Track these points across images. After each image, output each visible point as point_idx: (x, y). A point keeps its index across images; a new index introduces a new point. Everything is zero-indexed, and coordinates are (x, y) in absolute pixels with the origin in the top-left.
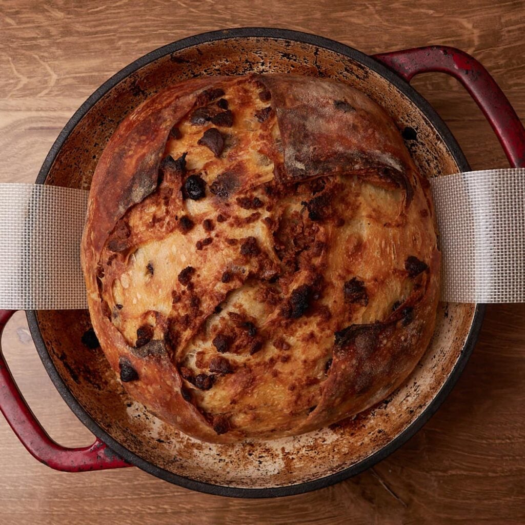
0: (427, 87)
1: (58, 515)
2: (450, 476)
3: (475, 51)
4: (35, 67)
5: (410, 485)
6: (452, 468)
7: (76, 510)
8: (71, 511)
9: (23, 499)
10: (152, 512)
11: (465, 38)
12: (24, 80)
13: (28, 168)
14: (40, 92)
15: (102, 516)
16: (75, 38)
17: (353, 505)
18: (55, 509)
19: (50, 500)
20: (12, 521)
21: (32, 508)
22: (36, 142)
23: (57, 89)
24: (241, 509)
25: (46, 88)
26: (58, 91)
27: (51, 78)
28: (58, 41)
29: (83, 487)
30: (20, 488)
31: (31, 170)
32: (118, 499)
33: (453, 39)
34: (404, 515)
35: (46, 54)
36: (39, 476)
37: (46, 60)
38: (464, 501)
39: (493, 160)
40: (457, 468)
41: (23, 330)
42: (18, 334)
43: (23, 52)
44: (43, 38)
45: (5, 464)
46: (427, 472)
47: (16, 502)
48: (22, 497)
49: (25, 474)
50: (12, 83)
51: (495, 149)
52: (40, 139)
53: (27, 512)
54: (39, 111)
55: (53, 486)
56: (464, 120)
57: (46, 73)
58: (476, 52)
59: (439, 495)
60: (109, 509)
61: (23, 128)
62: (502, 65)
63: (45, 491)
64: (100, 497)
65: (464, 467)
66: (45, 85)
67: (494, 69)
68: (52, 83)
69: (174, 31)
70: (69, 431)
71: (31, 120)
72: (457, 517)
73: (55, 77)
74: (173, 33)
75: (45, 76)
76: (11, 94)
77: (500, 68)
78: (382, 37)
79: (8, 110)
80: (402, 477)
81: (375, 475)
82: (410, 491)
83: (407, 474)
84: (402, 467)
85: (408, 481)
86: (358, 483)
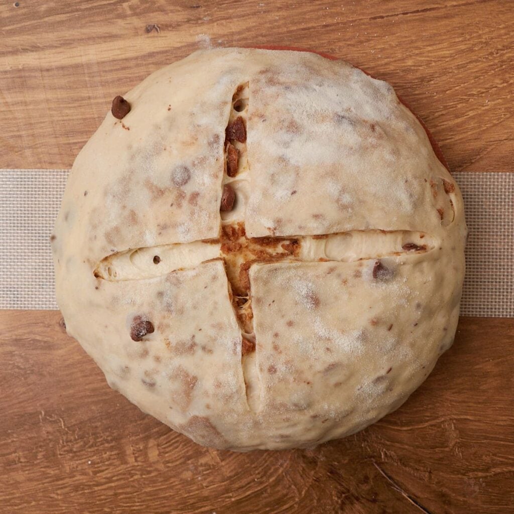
2: (494, 475)
5: (443, 495)
6: (495, 465)
39: (491, 54)
40: (502, 463)
46: (464, 474)
51: (492, 38)
56: (446, 6)
80: (431, 485)
81: (396, 488)
82: (444, 502)
83: (436, 480)
84: (430, 472)
85: (440, 490)
86: (374, 501)
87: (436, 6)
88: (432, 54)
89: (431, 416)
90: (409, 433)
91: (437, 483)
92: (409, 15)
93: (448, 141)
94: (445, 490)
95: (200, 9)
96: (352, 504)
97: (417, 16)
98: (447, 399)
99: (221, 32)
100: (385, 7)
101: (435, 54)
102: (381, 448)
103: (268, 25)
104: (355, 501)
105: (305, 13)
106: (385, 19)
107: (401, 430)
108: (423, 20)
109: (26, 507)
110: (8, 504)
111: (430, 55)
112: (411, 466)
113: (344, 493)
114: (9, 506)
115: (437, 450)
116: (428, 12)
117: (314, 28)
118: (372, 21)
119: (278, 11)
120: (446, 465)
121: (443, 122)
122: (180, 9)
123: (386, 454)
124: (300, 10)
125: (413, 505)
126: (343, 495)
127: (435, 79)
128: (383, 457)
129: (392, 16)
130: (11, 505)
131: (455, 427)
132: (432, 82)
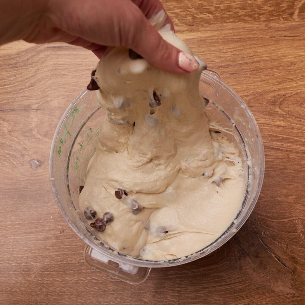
0: (280, 20)
1: (47, 283)
5: (294, 258)
7: (60, 280)
8: (57, 281)
9: (24, 272)
10: (113, 281)
13: (45, 68)
15: (78, 285)
17: (255, 273)
18: (45, 279)
19: (42, 273)
21: (30, 279)
22: (51, 54)
24: (176, 277)
29: (65, 264)
30: (23, 264)
31: (47, 69)
32: (90, 272)
34: (292, 279)
36: (36, 256)
41: (34, 161)
42: (30, 163)
45: (14, 248)
47: (18, 274)
48: (23, 271)
49: (26, 255)
52: (53, 53)
53: (26, 282)
55: (45, 263)
60: (83, 279)
61: (43, 47)
63: (40, 266)
64: (77, 271)
70: (59, 225)
80: (287, 252)
81: (269, 251)
82: (294, 262)
83: (290, 250)
84: (287, 245)
85: (292, 255)
86: (257, 257)
87: (299, 35)
88: (297, 54)
89: (289, 216)
90: (277, 224)
91: (291, 251)
92: (287, 37)
93: (302, 90)
94: (295, 255)
95: (193, 26)
96: (245, 257)
97: (291, 38)
98: (298, 209)
99: (202, 36)
100: (276, 33)
101: (298, 54)
102: (262, 229)
103: (223, 35)
104: (247, 256)
105: (240, 32)
106: (276, 38)
107: (273, 221)
108: (294, 40)
109: (74, 240)
110: (66, 237)
111: (296, 54)
112: (277, 241)
113: (241, 251)
114: (65, 238)
115: (291, 234)
116: (296, 37)
117: (244, 38)
118: (270, 38)
119: (228, 30)
120: (296, 242)
121: (301, 82)
122: (184, 25)
123: (264, 233)
124: (238, 31)
125: (277, 261)
126: (241, 252)
127: (298, 64)
128: (263, 234)
129: (279, 37)
130: (66, 238)
131: (301, 223)
132: (296, 65)
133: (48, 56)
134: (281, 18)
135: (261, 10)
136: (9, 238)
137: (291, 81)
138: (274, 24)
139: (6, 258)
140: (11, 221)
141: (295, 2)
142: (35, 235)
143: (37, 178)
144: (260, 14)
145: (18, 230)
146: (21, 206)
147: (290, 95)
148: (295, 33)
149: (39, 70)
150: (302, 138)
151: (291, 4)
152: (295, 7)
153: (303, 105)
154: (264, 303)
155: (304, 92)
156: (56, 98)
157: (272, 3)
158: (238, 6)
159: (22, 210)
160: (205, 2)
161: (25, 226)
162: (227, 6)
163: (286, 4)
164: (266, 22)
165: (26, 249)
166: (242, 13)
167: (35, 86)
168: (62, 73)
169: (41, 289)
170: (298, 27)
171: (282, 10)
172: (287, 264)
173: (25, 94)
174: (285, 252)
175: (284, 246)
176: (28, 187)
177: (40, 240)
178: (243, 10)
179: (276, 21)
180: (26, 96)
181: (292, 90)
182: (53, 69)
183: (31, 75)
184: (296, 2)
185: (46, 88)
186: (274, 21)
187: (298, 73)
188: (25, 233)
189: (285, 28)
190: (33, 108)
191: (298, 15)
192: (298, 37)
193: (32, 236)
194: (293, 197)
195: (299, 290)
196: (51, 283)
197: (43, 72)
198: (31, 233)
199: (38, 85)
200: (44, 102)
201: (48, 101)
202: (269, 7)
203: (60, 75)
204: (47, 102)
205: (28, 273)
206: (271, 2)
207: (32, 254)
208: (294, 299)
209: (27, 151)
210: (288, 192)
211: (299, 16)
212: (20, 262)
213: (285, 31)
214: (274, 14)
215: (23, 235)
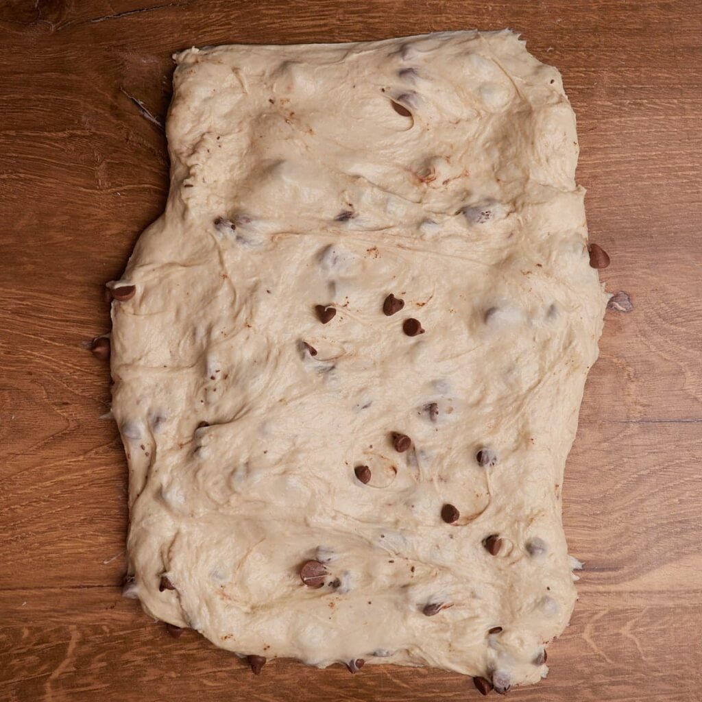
0: (109, 628)
1: (578, 67)
3: (50, 675)
4: (611, 648)
9: (624, 86)
11: (62, 691)
12: (625, 631)
13: (619, 519)
14: (605, 615)
16: (560, 685)
18: (583, 75)
19: (590, 86)
20: (639, 56)
21: (612, 74)
22: (609, 552)
23: (583, 620)
25: (597, 621)
26: (581, 618)
27: (591, 633)
28: (582, 681)
30: (628, 101)
31: (615, 516)
33: (78, 690)
34: (123, 77)
35: (597, 664)
36: (603, 118)
37: (597, 657)
38: (46, 96)
41: (625, 310)
42: (631, 304)
43: (626, 667)
44: (601, 685)
45: (648, 132)
47: (635, 83)
48: (626, 90)
49: (623, 119)
50: (641, 627)
52: (604, 556)
53: (619, 69)
54: (605, 592)
55: (585, 104)
57: (597, 640)
58: (48, 673)
59: (78, 104)
61: (626, 570)
62: (15, 658)
63: (595, 98)
65: (47, 142)
66: (596, 625)
67: (24, 653)
68: (589, 628)
69: (433, 695)
71: (616, 581)
72: (54, 75)
73: (585, 636)
74: (433, 692)
75: (598, 636)
76: (642, 614)
77: (18, 654)
78: (168, 691)
79: (645, 592)
133: (614, 549)
134: (106, 633)
135: (148, 655)
136: (660, 153)
137: (95, 482)
138: (123, 618)
139: (661, 113)
140: (658, 185)
141: (75, 672)
142: (610, 158)
143: (615, 274)
144: (152, 642)
145: (642, 168)
146: (643, 217)
147: (101, 449)
148: (80, 594)
149: (631, 515)
150: (83, 355)
151: (82, 669)
152: (74, 659)
153: (75, 427)
154: (176, 35)
155: (72, 455)
156: (590, 449)
157: (124, 670)
158: (199, 665)
159: (639, 207)
160: (272, 677)
161: (631, 177)
162: (223, 666)
163: (92, 666)
164: (140, 623)
165: (625, 131)
166: (191, 648)
167: (636, 476)
168: (580, 507)
169: (589, 56)
170: (73, 609)
171: (102, 652)
172: (129, 104)
173: (656, 458)
174: (132, 126)
175: (133, 137)
176: (630, 255)
177: (599, 149)
178: (189, 655)
179: (119, 625)
180: (654, 453)
181: (95, 461)
182: (601, 517)
183: (648, 503)
184: (71, 672)
185: (613, 472)
186: (123, 625)
187: (79, 500)
188: (629, 162)
189: (101, 608)
190: (637, 426)
191: (70, 639)
192: (74, 585)
193: (615, 156)
194: (108, 233)
195: (112, 58)
196: (573, 67)
197: (623, 509)
198: (618, 163)
199: (630, 479)
200: (614, 440)
201: (605, 441)
202: (131, 662)
203: (585, 502)
204: (608, 440)
205: (616, 86)
206: (126, 673)
207: (612, 122)
208: (122, 42)
209: (640, 331)
210: (119, 242)
211: (68, 636)
212: (633, 106)
213: (102, 601)
214: (121, 643)
215: (633, 159)
